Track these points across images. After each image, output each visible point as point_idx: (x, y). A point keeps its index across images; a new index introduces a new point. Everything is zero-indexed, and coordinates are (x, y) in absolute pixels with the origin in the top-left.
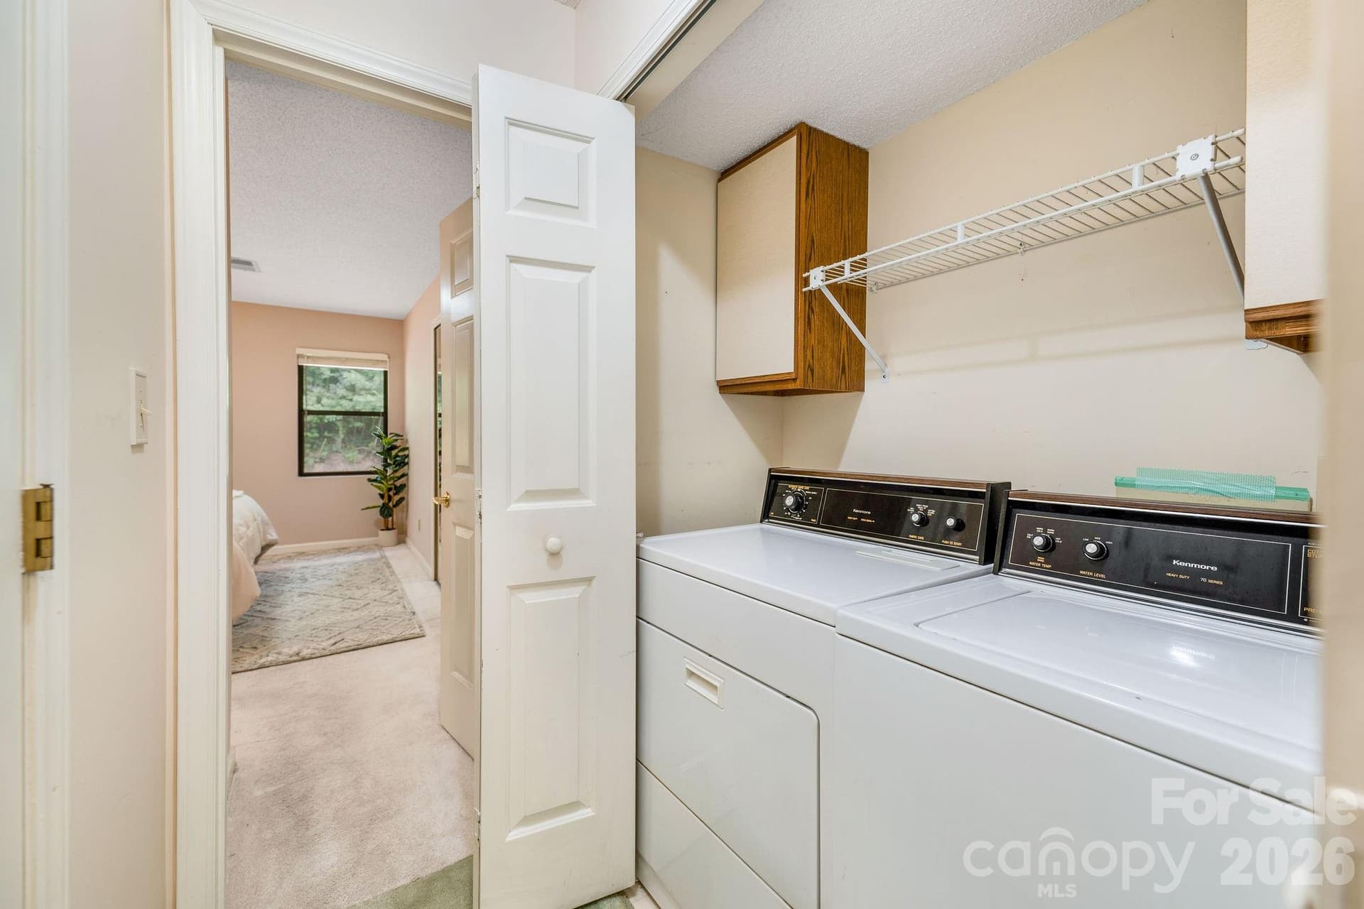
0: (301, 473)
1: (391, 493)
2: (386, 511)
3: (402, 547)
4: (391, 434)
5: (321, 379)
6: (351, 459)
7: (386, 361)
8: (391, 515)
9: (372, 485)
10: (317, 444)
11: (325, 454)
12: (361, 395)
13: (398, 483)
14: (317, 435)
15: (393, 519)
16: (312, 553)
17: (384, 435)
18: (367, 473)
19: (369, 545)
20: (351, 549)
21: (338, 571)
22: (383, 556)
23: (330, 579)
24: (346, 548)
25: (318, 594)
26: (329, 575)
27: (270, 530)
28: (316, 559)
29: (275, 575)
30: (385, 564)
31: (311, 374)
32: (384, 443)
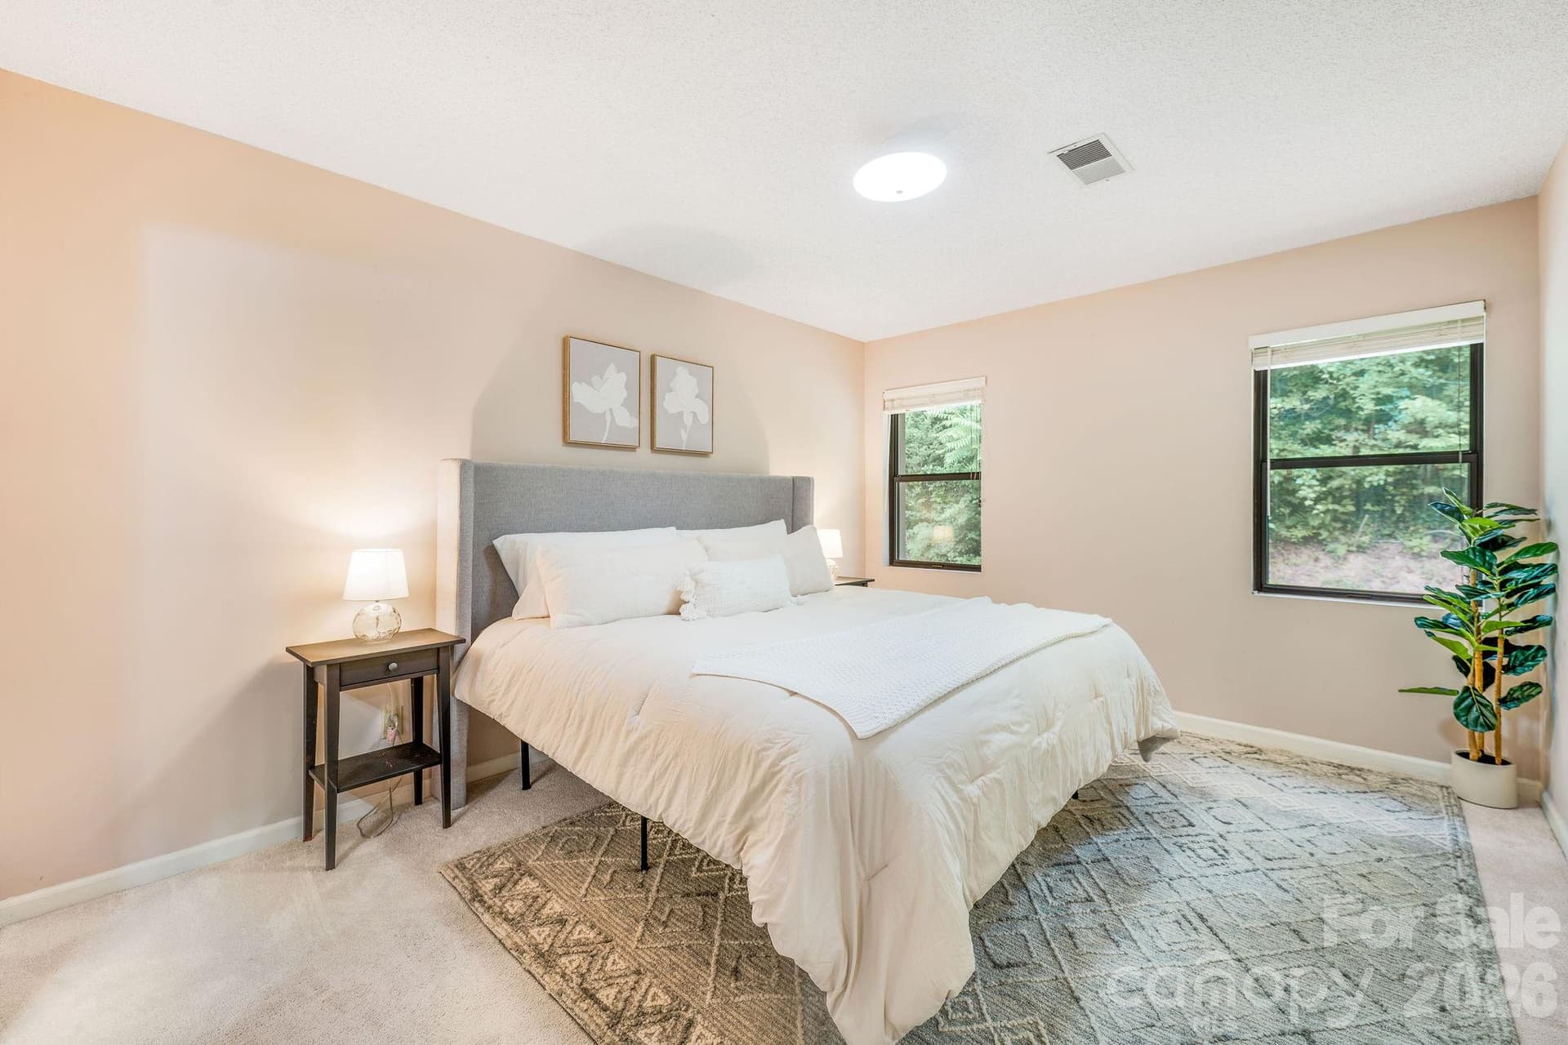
0: (1261, 584)
1: (1494, 663)
2: (1475, 712)
3: (1526, 820)
4: (1493, 506)
5: (1360, 419)
6: (1416, 550)
7: (1480, 318)
8: (1492, 726)
9: (1429, 634)
10: (1353, 523)
11: (1366, 539)
12: (1437, 437)
13: (1520, 640)
14: (1352, 508)
15: (1498, 736)
16: (1274, 757)
17: (1468, 509)
18: (1419, 599)
19: (1423, 784)
20: (1371, 777)
21: (1312, 855)
22: (1461, 839)
23: (1284, 885)
24: (1359, 770)
25: (1230, 942)
26: (1286, 864)
27: (1160, 707)
28: (1277, 782)
29: (1175, 801)
30: (1463, 880)
31: (1304, 393)
32: (1468, 531)
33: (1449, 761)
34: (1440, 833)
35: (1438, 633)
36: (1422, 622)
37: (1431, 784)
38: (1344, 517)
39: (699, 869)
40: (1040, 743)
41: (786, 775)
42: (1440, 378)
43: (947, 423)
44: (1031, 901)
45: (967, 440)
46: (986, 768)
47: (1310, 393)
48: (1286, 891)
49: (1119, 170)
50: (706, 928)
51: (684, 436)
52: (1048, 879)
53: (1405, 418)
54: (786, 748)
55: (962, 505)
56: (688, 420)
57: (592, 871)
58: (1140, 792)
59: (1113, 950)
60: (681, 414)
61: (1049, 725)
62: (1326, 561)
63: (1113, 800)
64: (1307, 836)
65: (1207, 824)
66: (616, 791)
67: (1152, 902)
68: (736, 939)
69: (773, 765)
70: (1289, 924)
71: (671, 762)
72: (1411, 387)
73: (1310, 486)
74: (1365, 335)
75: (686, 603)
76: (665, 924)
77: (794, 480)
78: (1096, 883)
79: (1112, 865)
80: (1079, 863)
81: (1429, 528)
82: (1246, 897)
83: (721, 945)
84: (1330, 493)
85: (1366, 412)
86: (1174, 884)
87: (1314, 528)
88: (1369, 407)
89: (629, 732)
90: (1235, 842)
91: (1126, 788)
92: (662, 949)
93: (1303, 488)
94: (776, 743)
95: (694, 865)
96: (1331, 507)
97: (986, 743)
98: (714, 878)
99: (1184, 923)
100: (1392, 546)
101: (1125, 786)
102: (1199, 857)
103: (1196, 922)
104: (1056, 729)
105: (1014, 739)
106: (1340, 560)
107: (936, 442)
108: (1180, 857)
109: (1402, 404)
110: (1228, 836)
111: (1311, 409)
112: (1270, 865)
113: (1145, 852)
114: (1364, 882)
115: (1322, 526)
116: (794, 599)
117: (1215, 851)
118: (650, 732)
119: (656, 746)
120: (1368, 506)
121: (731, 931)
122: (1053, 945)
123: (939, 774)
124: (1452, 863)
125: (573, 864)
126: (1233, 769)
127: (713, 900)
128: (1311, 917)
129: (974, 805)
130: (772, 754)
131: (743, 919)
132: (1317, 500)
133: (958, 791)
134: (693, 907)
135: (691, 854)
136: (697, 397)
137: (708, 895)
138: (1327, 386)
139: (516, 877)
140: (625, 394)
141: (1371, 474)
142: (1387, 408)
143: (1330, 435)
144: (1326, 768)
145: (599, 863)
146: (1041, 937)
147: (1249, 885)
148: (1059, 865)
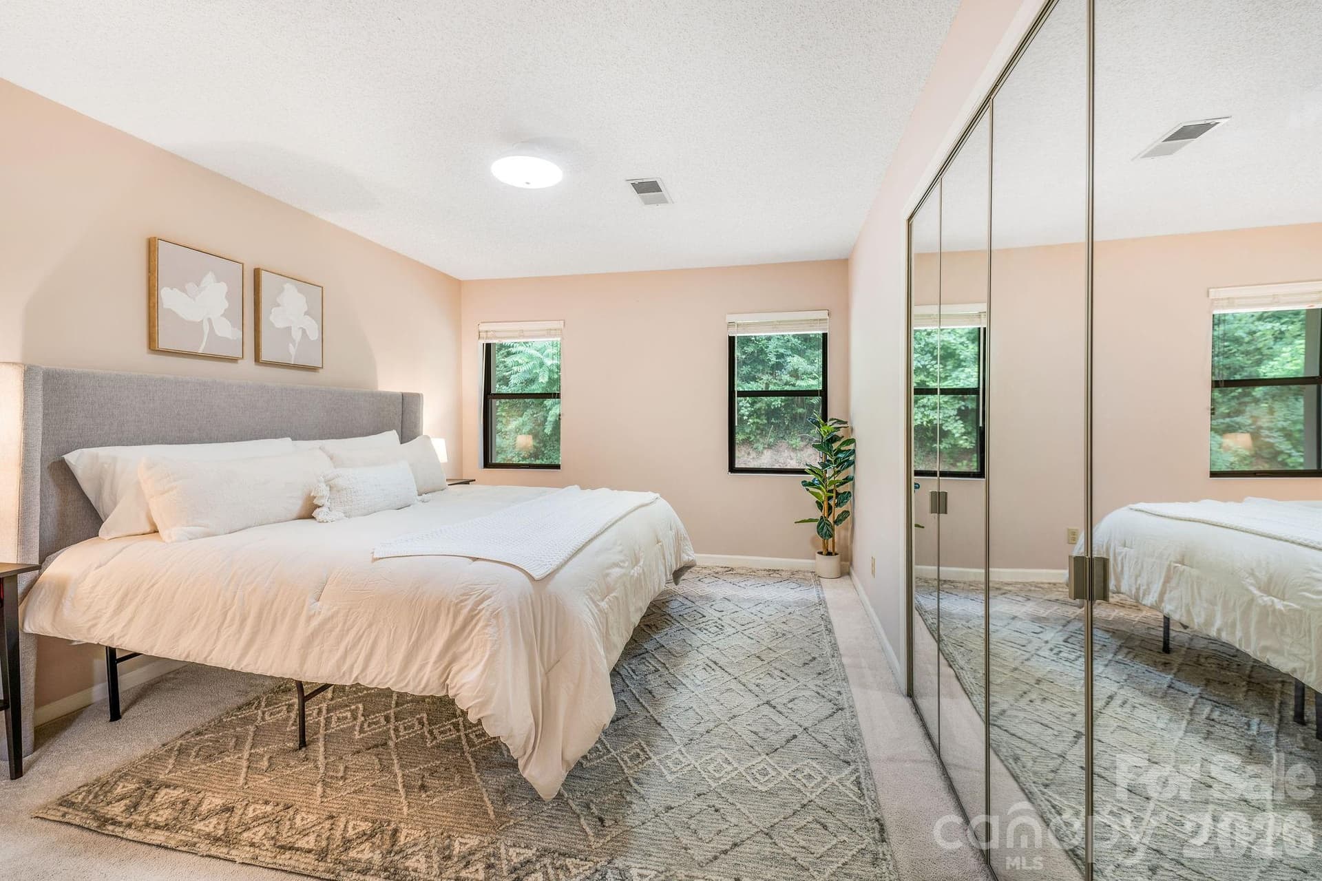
0: (732, 469)
1: (832, 503)
2: (825, 529)
3: (844, 581)
4: (832, 420)
5: (769, 367)
6: (794, 446)
7: (826, 319)
8: (831, 536)
9: (808, 490)
10: (766, 430)
11: (772, 440)
13: (841, 490)
14: (764, 421)
15: (833, 541)
16: (740, 571)
17: (822, 421)
18: (802, 472)
19: (804, 572)
20: (783, 573)
21: (762, 618)
22: (821, 596)
23: (751, 636)
24: (778, 570)
25: (730, 671)
26: (751, 625)
27: (687, 547)
28: (742, 584)
29: (694, 605)
30: (823, 615)
31: (743, 348)
32: (822, 433)
33: (814, 558)
34: (811, 595)
35: (811, 489)
36: (805, 484)
37: (808, 572)
38: (762, 427)
39: (362, 731)
40: (634, 573)
41: (485, 614)
42: (804, 345)
43: (513, 350)
44: (624, 680)
45: (530, 365)
46: (609, 590)
47: (745, 348)
48: (752, 639)
49: (664, 201)
50: (385, 768)
51: (292, 350)
52: (631, 666)
53: (789, 367)
54: (480, 597)
55: (525, 418)
56: (297, 335)
57: (245, 764)
58: (674, 604)
59: (674, 693)
60: (289, 329)
61: (637, 562)
62: (753, 454)
63: (659, 612)
64: (758, 609)
65: (711, 614)
66: (301, 670)
67: (689, 662)
68: (416, 767)
69: (472, 610)
70: (755, 655)
71: (364, 632)
72: (792, 349)
73: (746, 407)
74: (780, 322)
75: (319, 507)
76: (344, 778)
77: (403, 395)
78: (659, 661)
79: (666, 648)
80: (647, 652)
81: (800, 433)
82: (735, 647)
83: (403, 775)
84: (755, 412)
85: (772, 363)
86: (700, 650)
87: (747, 433)
88: (774, 360)
89: (309, 618)
90: (726, 620)
91: (667, 604)
92: (347, 796)
93: (743, 408)
94: (471, 595)
95: (355, 730)
96: (756, 420)
97: (607, 575)
98: (379, 734)
99: (708, 668)
100: (784, 444)
101: (665, 603)
102: (710, 632)
103: (714, 666)
104: (641, 563)
105: (623, 571)
106: (760, 453)
107: (501, 365)
108: (701, 635)
109: (789, 359)
110: (723, 618)
111: (746, 358)
112: (744, 628)
113: (683, 637)
114: (785, 625)
115: (751, 432)
116: (419, 498)
117: (718, 627)
118: (337, 612)
119: (345, 623)
120: (773, 420)
121: (408, 764)
122: (641, 700)
123: (587, 597)
124: (818, 608)
125: (218, 765)
126: (721, 582)
127: (384, 748)
128: (764, 648)
129: (606, 614)
130: (470, 603)
131: (416, 752)
132: (749, 416)
133: (597, 606)
134: (369, 759)
135: (349, 723)
136: (306, 313)
137: (378, 747)
138: (754, 345)
139: (150, 792)
140: (226, 305)
141: (774, 401)
142: (781, 361)
143: (755, 376)
144: (763, 573)
145: (250, 756)
146: (633, 699)
147: (737, 641)
148: (636, 656)
